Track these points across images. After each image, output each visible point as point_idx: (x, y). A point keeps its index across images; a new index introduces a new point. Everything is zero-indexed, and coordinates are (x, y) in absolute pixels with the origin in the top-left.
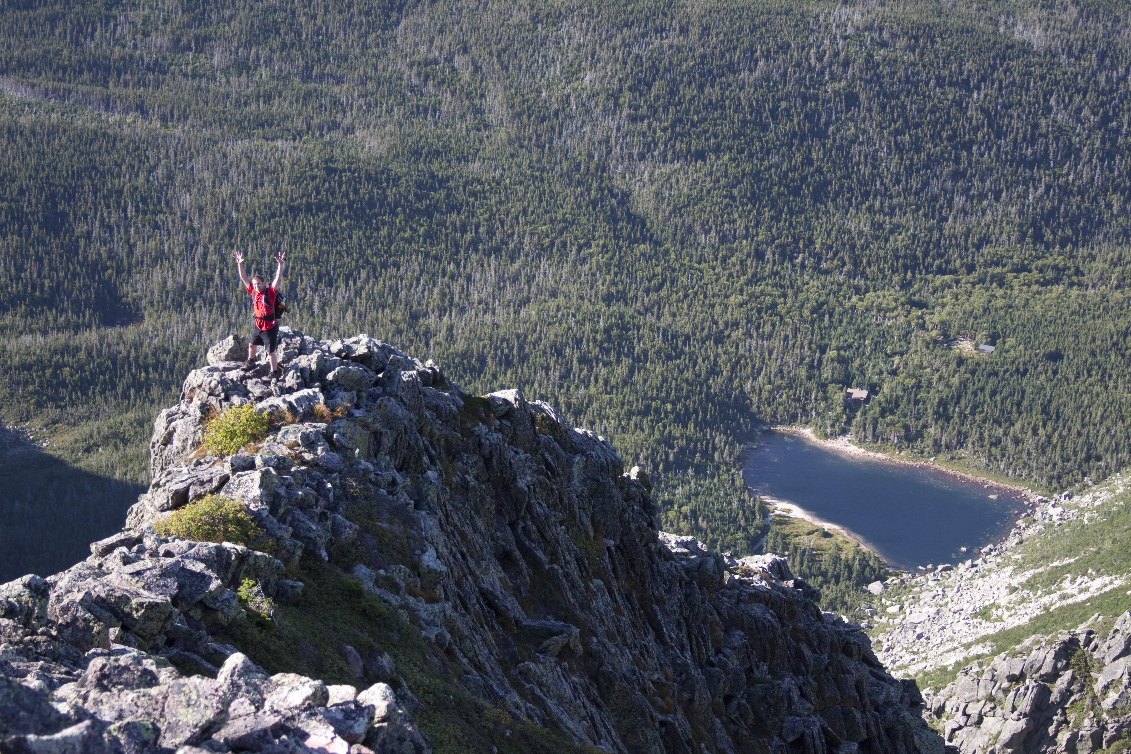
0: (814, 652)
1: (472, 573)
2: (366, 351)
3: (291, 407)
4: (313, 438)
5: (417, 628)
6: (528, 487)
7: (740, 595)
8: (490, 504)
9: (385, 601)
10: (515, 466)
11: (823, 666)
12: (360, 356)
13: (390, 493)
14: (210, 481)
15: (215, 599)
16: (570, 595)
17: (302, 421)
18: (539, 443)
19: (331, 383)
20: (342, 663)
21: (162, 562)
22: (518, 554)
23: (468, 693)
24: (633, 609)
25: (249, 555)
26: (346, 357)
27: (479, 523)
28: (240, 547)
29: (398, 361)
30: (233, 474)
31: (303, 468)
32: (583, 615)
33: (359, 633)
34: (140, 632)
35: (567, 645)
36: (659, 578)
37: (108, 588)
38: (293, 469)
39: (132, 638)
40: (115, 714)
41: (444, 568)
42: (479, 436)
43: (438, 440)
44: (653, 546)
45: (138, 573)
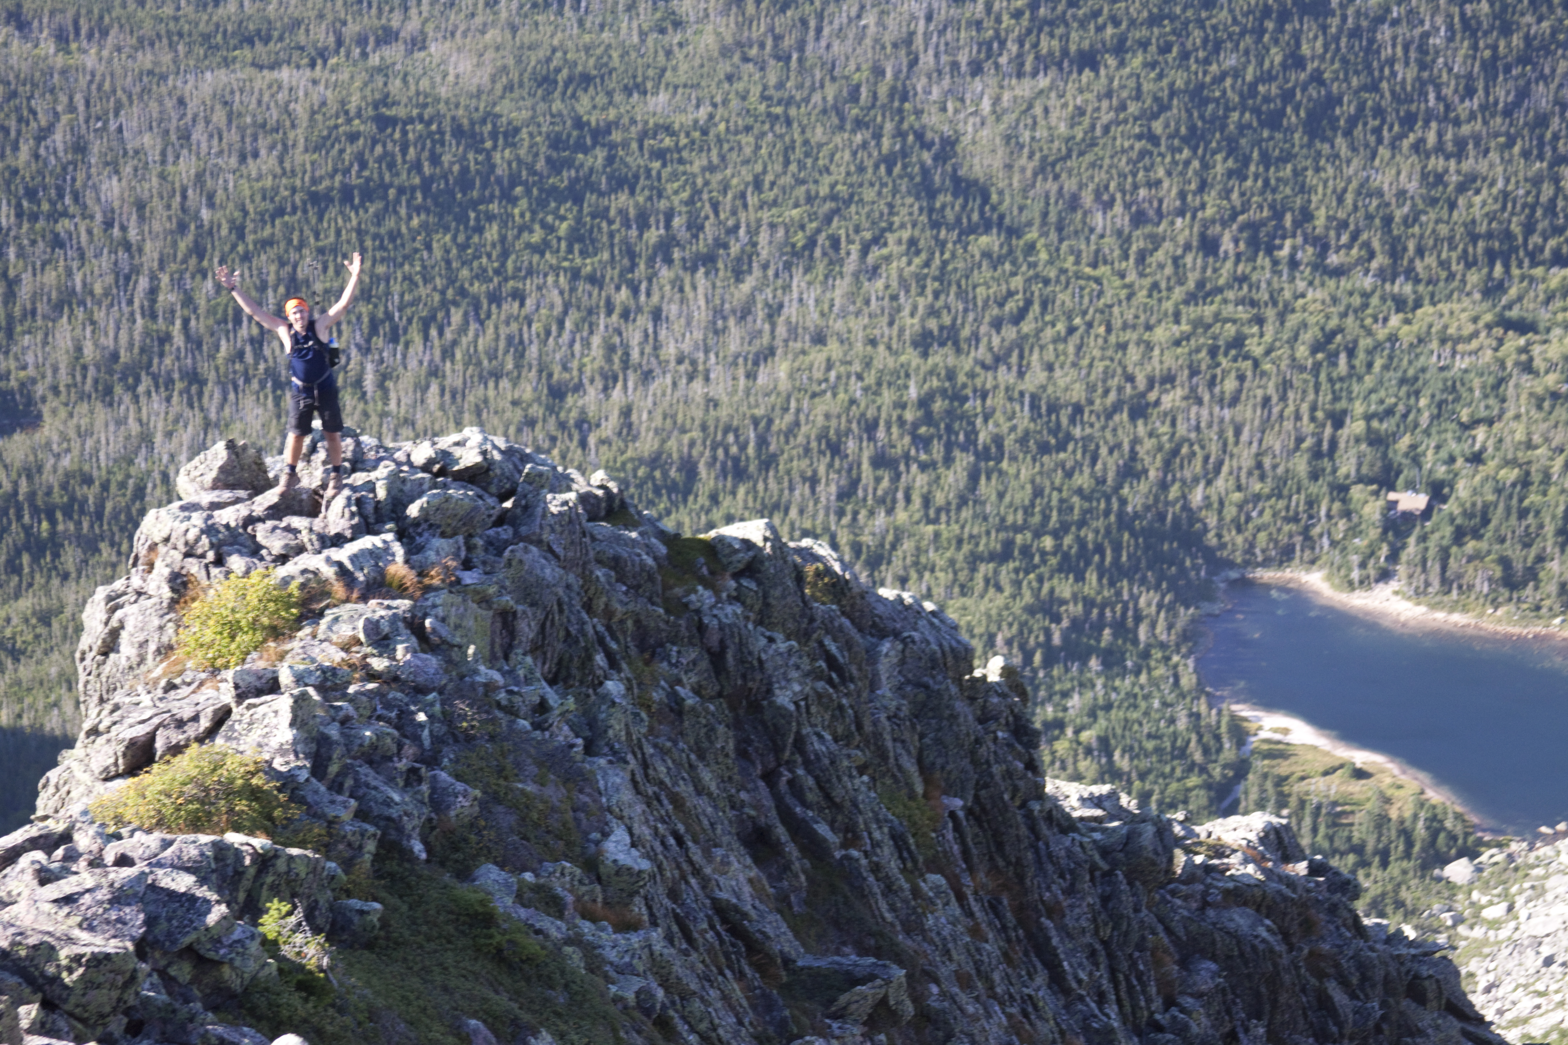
0: (1353, 996)
1: (697, 872)
2: (479, 459)
3: (342, 572)
4: (386, 628)
5: (600, 981)
6: (796, 704)
7: (1205, 894)
8: (725, 739)
9: (538, 932)
10: (769, 666)
11: (1371, 1023)
12: (467, 469)
13: (537, 726)
14: (195, 718)
15: (217, 942)
16: (883, 906)
17: (364, 598)
18: (812, 620)
19: (416, 523)
21: (112, 876)
22: (781, 832)
24: (1004, 928)
25: (276, 856)
26: (442, 472)
27: (707, 776)
28: (260, 842)
29: (541, 475)
30: (239, 703)
31: (371, 686)
32: (909, 942)
33: (492, 995)
34: (78, 1011)
35: (883, 1002)
36: (1050, 868)
37: (12, 930)
38: (351, 690)
39: (62, 1024)
41: (645, 865)
42: (698, 612)
43: (622, 622)
44: (1036, 807)
45: (68, 900)
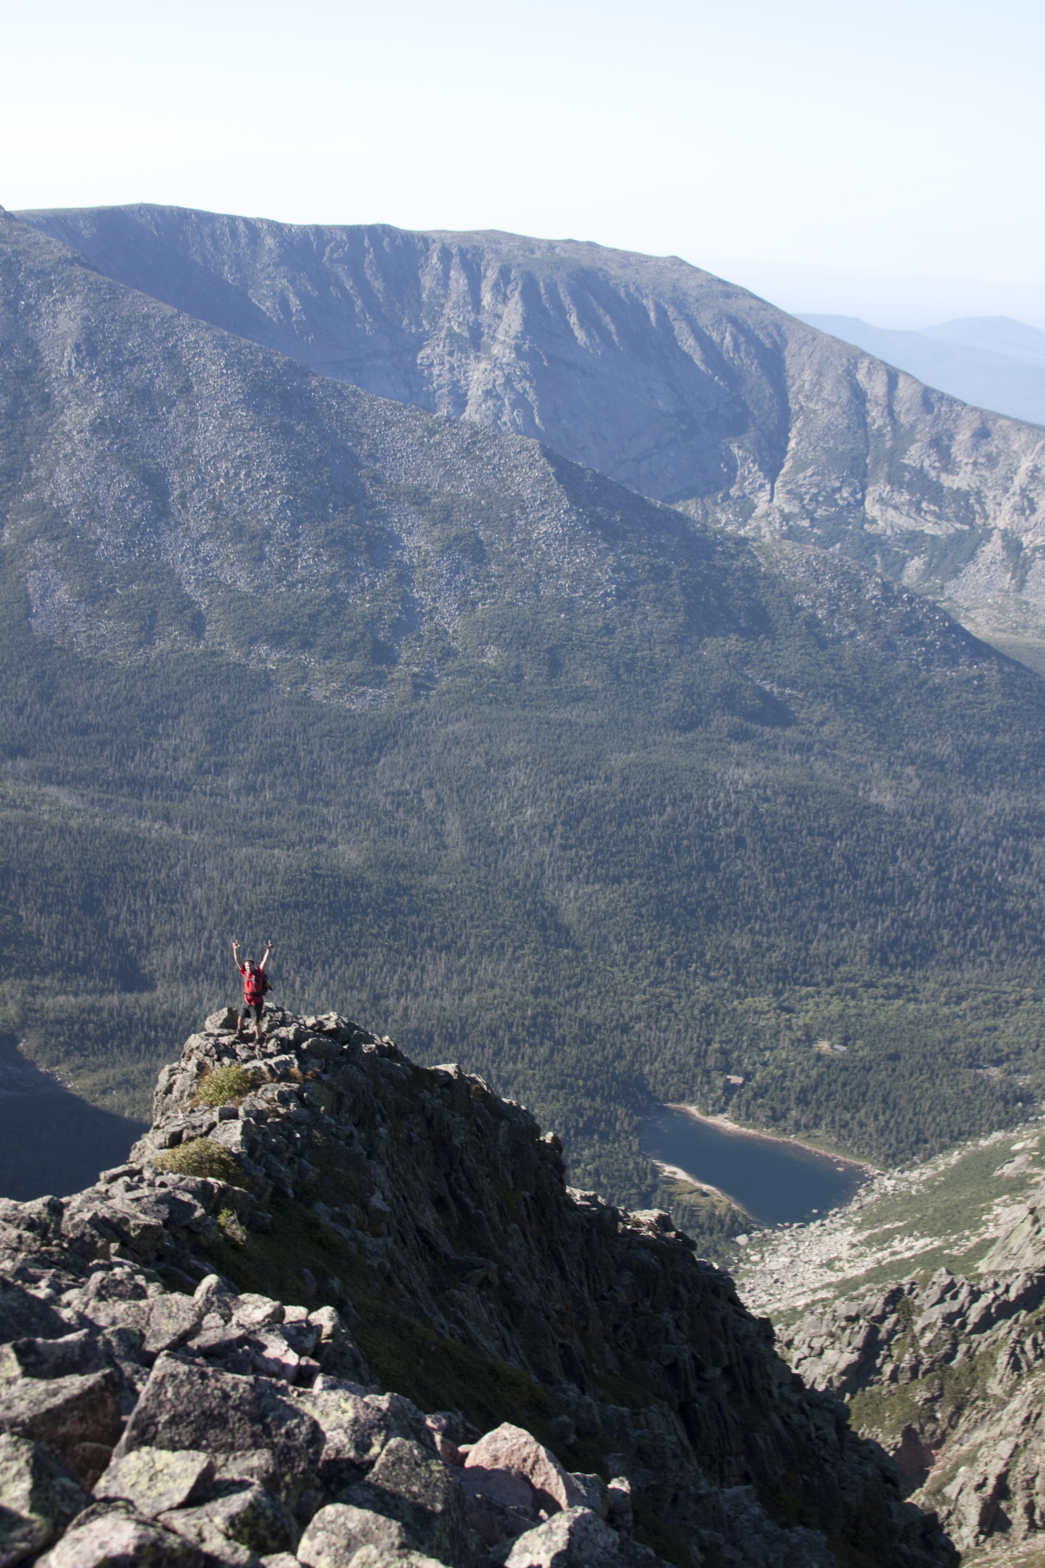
0: (689, 1291)
1: (411, 1213)
2: (335, 1026)
3: (271, 1069)
4: (287, 1096)
5: (363, 1257)
6: (462, 1144)
7: (630, 1242)
8: (429, 1157)
9: (339, 1233)
10: (452, 1127)
11: (696, 1304)
12: (330, 1030)
13: (348, 1144)
14: (201, 1126)
15: (199, 1224)
16: (491, 1235)
17: (279, 1082)
18: (472, 1109)
19: (305, 1051)
20: (299, 1284)
21: (157, 1191)
22: (450, 1200)
23: (402, 1314)
24: (542, 1249)
25: (229, 1189)
26: (318, 1030)
27: (420, 1172)
28: (222, 1183)
29: (361, 1035)
30: (220, 1121)
31: (277, 1120)
32: (500, 1252)
33: (316, 1259)
34: (136, 1248)
35: (486, 1278)
36: (565, 1225)
37: (112, 1210)
38: (269, 1120)
39: (129, 1253)
40: (109, 1320)
41: (388, 1209)
42: (423, 1100)
43: (390, 1102)
44: (561, 1198)
45: (137, 1200)
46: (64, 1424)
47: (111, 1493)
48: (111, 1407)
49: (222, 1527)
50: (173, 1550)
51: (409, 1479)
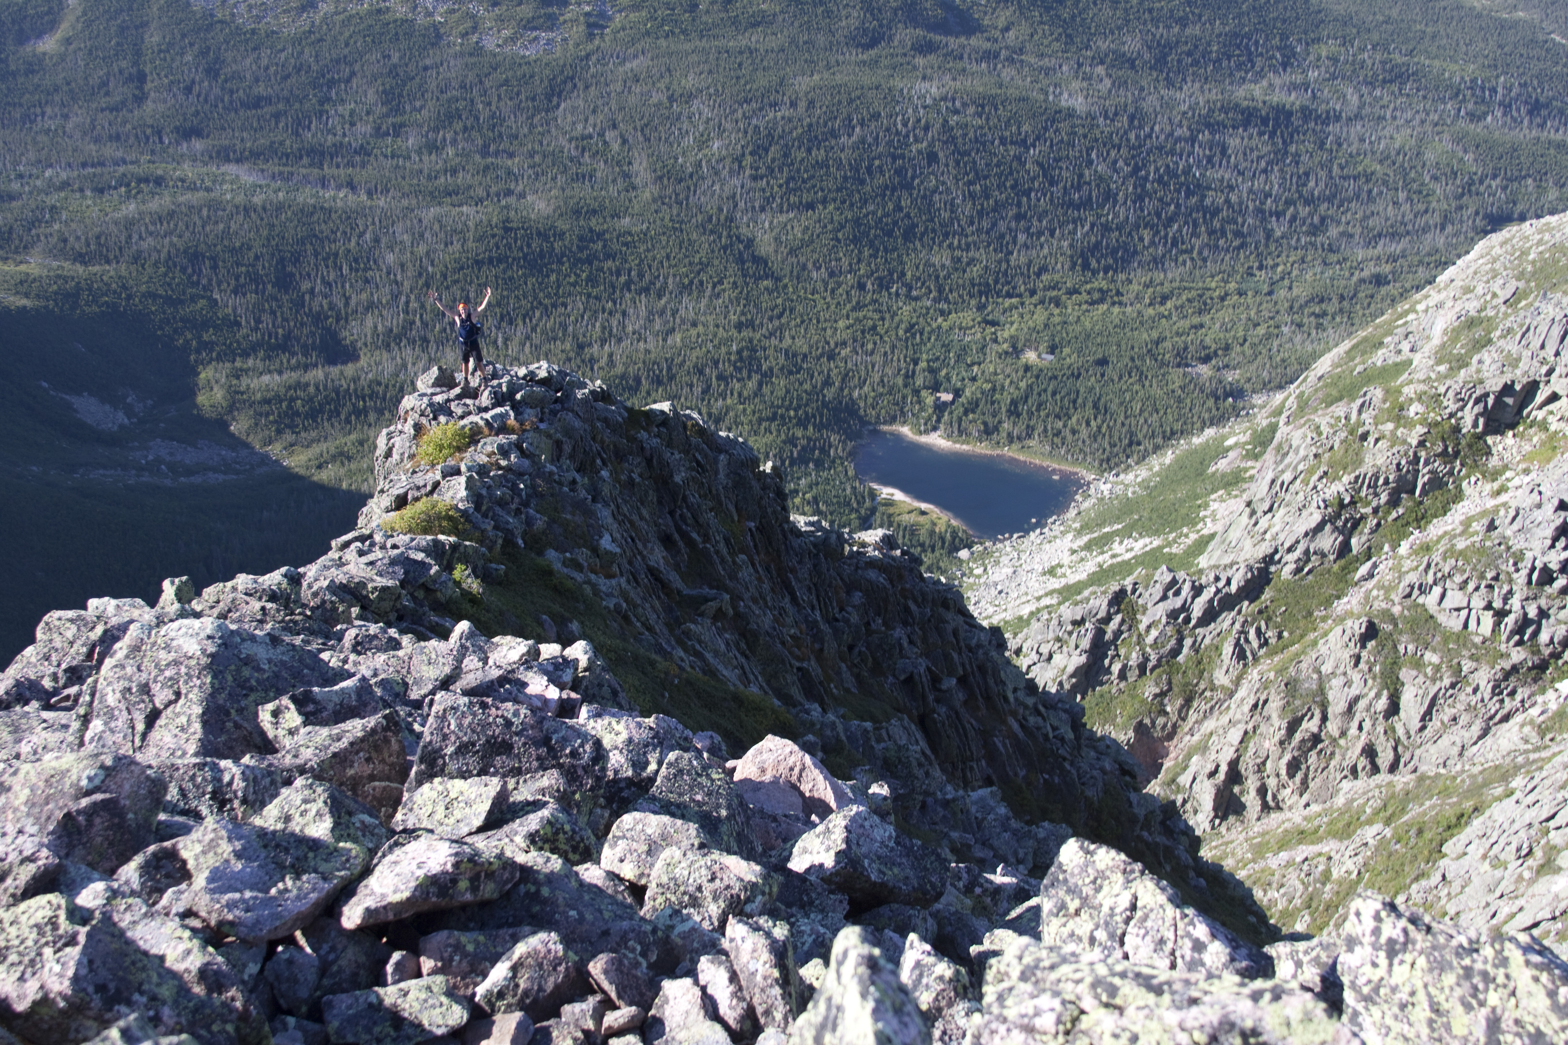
0: (919, 607)
1: (640, 553)
2: (547, 375)
3: (488, 423)
4: (506, 448)
5: (598, 599)
6: (683, 481)
7: (858, 563)
8: (652, 496)
9: (572, 578)
10: (671, 465)
11: (926, 619)
12: (542, 379)
13: (571, 490)
14: (425, 486)
15: (435, 582)
16: (720, 568)
17: (497, 435)
18: (690, 445)
19: (519, 402)
20: (539, 630)
21: (390, 553)
22: (676, 536)
23: (642, 651)
24: (772, 578)
25: (460, 545)
26: (531, 380)
27: (645, 512)
28: (452, 539)
29: (573, 382)
30: (443, 480)
31: (500, 472)
32: (731, 584)
33: (552, 605)
34: (376, 610)
35: (720, 609)
36: (792, 552)
37: (348, 576)
38: (492, 474)
39: (370, 616)
40: (371, 673)
41: (618, 550)
42: (641, 441)
43: (608, 446)
44: (786, 526)
45: (371, 563)
46: (351, 766)
47: (410, 826)
48: (395, 746)
49: (523, 845)
50: (490, 863)
51: (691, 788)
